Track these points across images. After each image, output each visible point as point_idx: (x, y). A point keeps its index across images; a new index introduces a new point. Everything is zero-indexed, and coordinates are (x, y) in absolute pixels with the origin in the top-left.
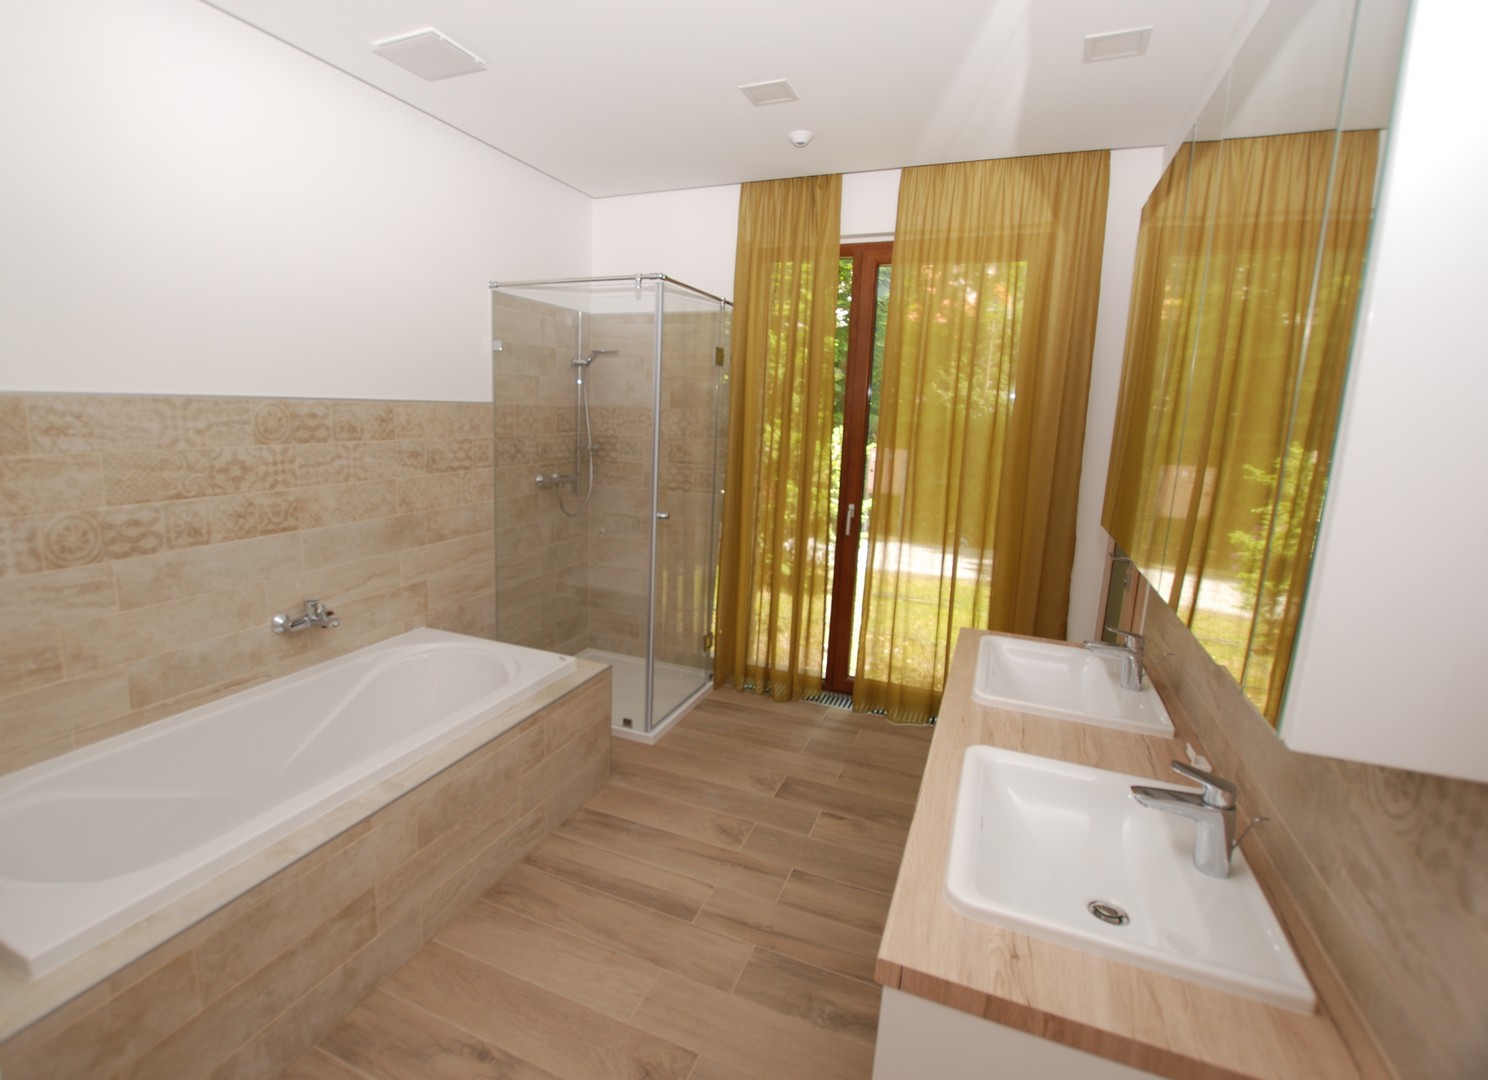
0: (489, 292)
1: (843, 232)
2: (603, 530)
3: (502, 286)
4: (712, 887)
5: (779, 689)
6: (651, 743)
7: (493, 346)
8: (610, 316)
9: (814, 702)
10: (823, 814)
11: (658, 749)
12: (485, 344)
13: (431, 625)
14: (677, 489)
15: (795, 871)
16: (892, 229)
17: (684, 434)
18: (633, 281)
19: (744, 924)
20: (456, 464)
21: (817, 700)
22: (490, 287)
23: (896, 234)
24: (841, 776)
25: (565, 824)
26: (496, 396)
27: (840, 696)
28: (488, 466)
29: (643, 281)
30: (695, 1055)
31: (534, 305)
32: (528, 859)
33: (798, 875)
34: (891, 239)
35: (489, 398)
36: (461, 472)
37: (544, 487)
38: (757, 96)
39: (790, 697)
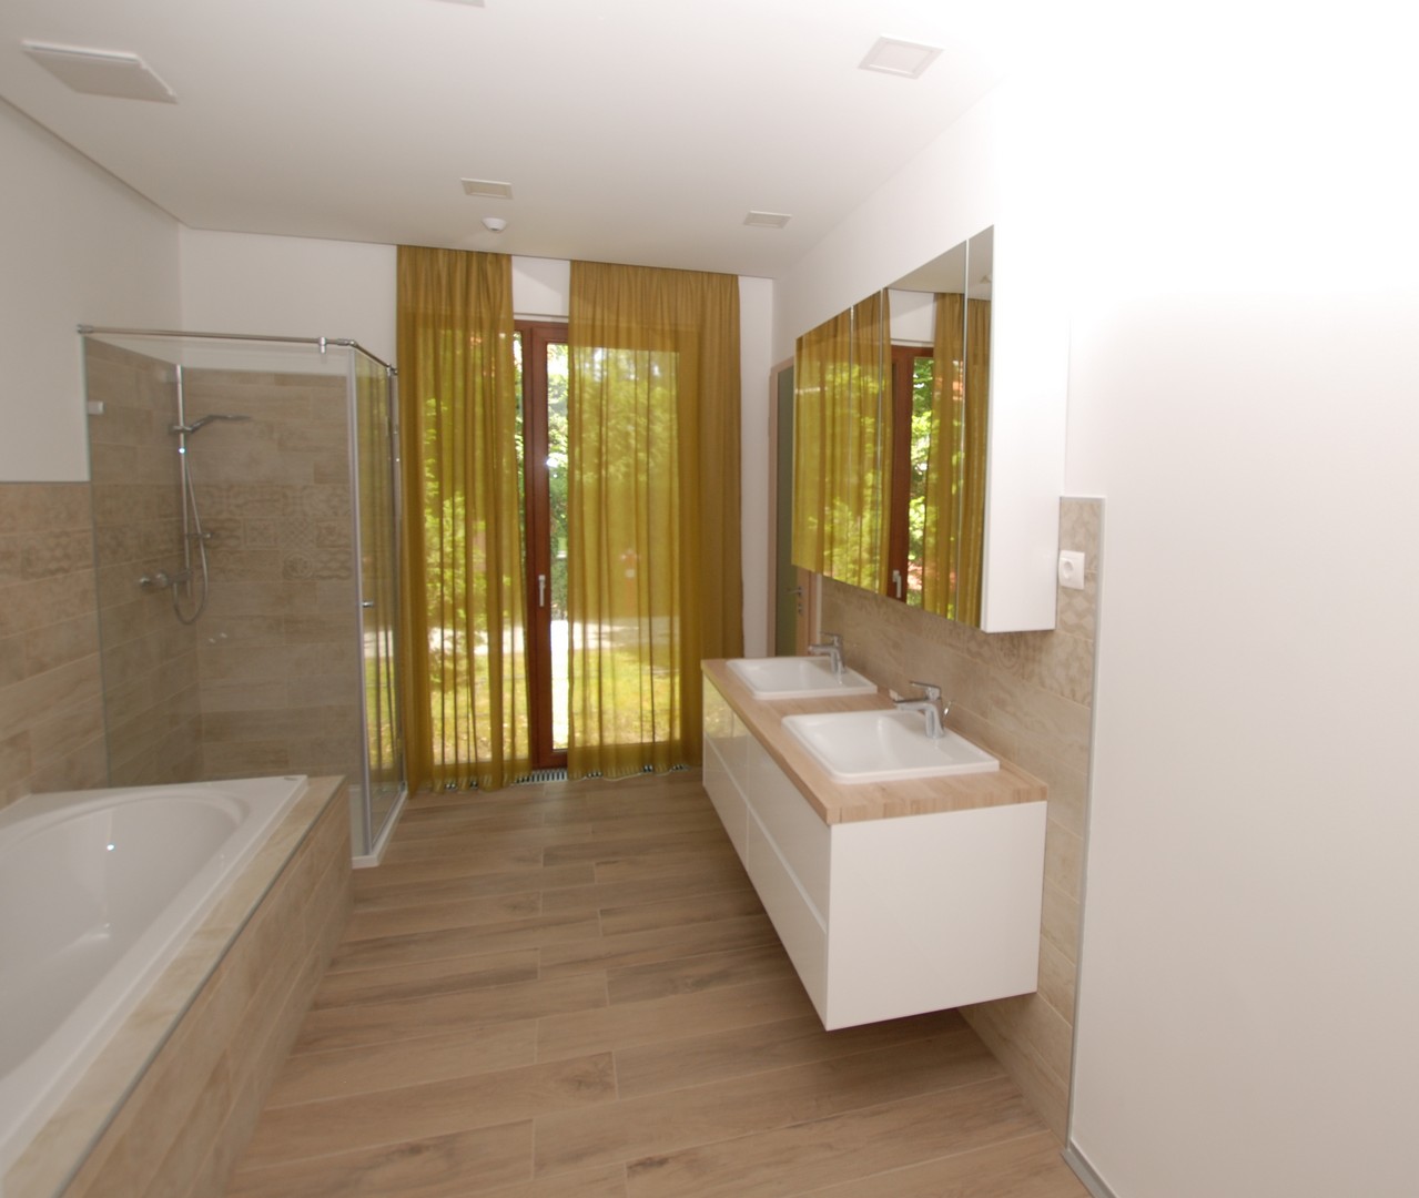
0: (78, 341)
1: (516, 309)
2: (212, 640)
3: (97, 332)
4: (536, 949)
5: (487, 780)
6: (375, 864)
7: (87, 407)
8: (217, 373)
9: (526, 783)
10: (598, 864)
11: (385, 868)
12: (75, 407)
13: (38, 789)
14: (330, 577)
15: (601, 911)
16: (567, 314)
17: (336, 514)
18: (315, 345)
19: (586, 961)
20: (53, 566)
21: (528, 780)
22: (80, 332)
23: (571, 317)
24: (593, 832)
25: (334, 963)
26: (93, 472)
27: (553, 771)
28: (87, 567)
29: (329, 346)
30: (610, 1053)
31: (127, 356)
32: (316, 1006)
33: (604, 912)
34: (566, 321)
35: (83, 474)
36: (60, 576)
37: (149, 587)
38: (471, 188)
39: (499, 784)
